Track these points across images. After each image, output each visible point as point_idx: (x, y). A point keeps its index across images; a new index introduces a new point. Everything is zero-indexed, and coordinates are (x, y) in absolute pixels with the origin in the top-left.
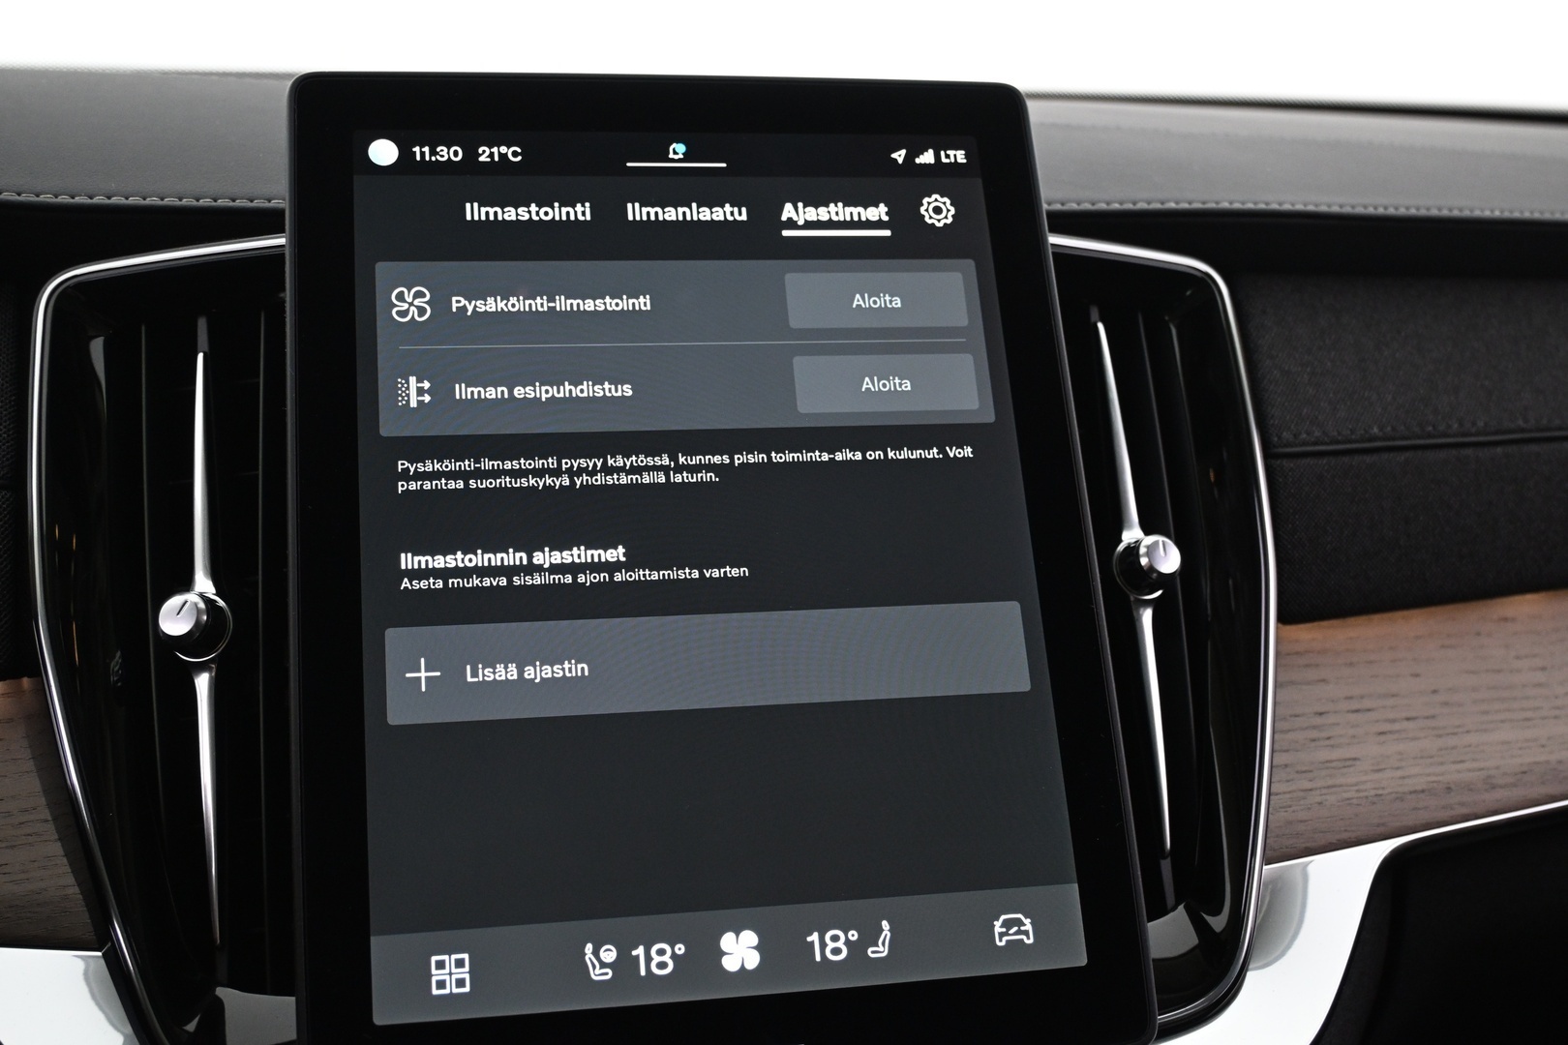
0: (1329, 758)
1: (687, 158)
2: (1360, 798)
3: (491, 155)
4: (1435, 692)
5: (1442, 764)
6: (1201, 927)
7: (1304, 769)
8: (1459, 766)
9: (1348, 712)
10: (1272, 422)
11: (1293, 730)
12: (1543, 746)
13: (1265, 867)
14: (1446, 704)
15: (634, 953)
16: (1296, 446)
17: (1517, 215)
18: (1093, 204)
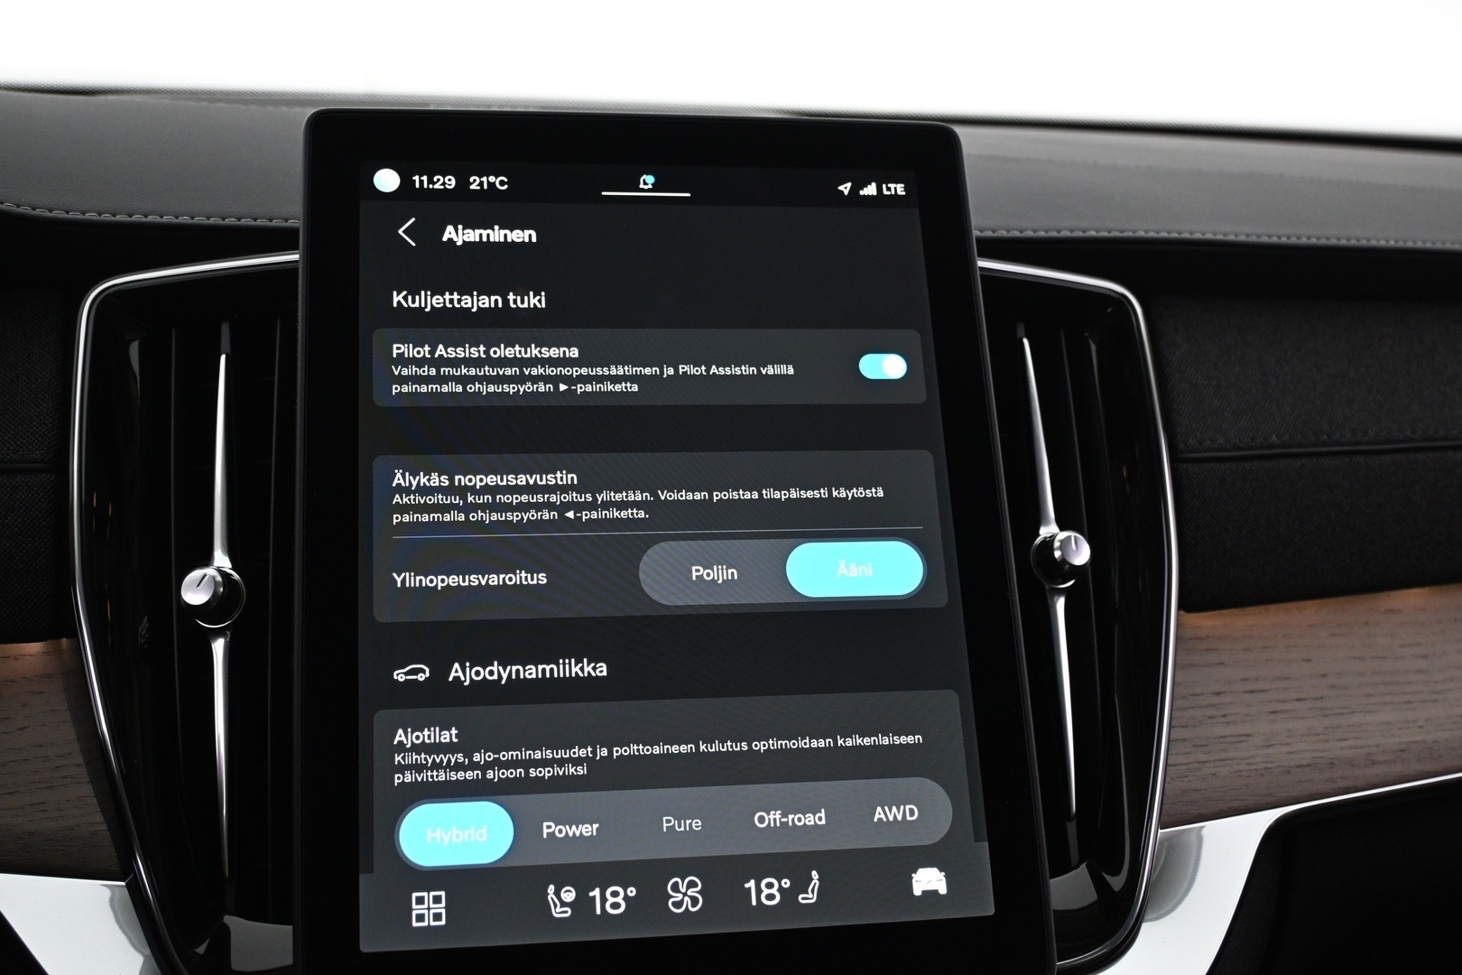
0: (1223, 734)
1: (655, 188)
2: (1251, 770)
3: (481, 184)
4: (1324, 676)
5: (1327, 741)
6: (1101, 885)
7: (1200, 743)
8: (1343, 744)
9: (1244, 692)
10: (1179, 429)
11: (1193, 708)
12: (1421, 727)
13: (1160, 831)
14: (1333, 687)
15: (591, 894)
16: (1201, 452)
17: (1410, 244)
18: (1021, 232)
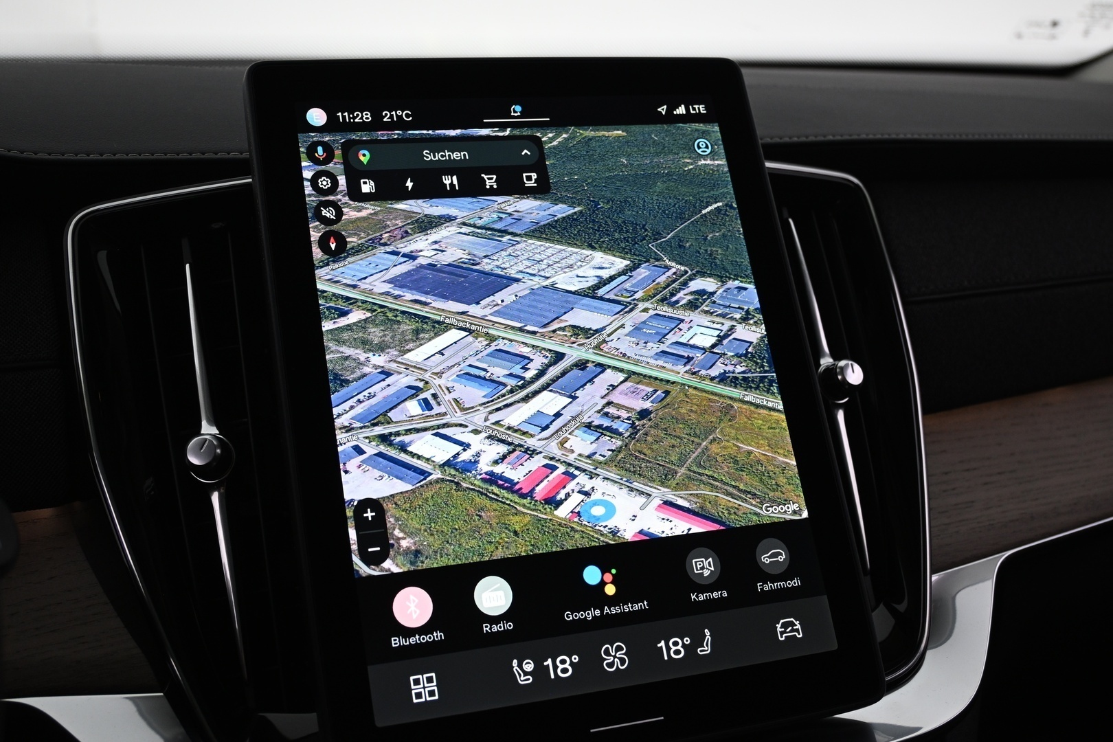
0: (957, 502)
1: (523, 115)
2: (980, 527)
3: (391, 117)
4: (1012, 454)
5: (1026, 501)
6: (895, 613)
8: (1036, 502)
9: (963, 471)
12: (1084, 486)
13: (932, 576)
14: (1021, 462)
15: (545, 664)
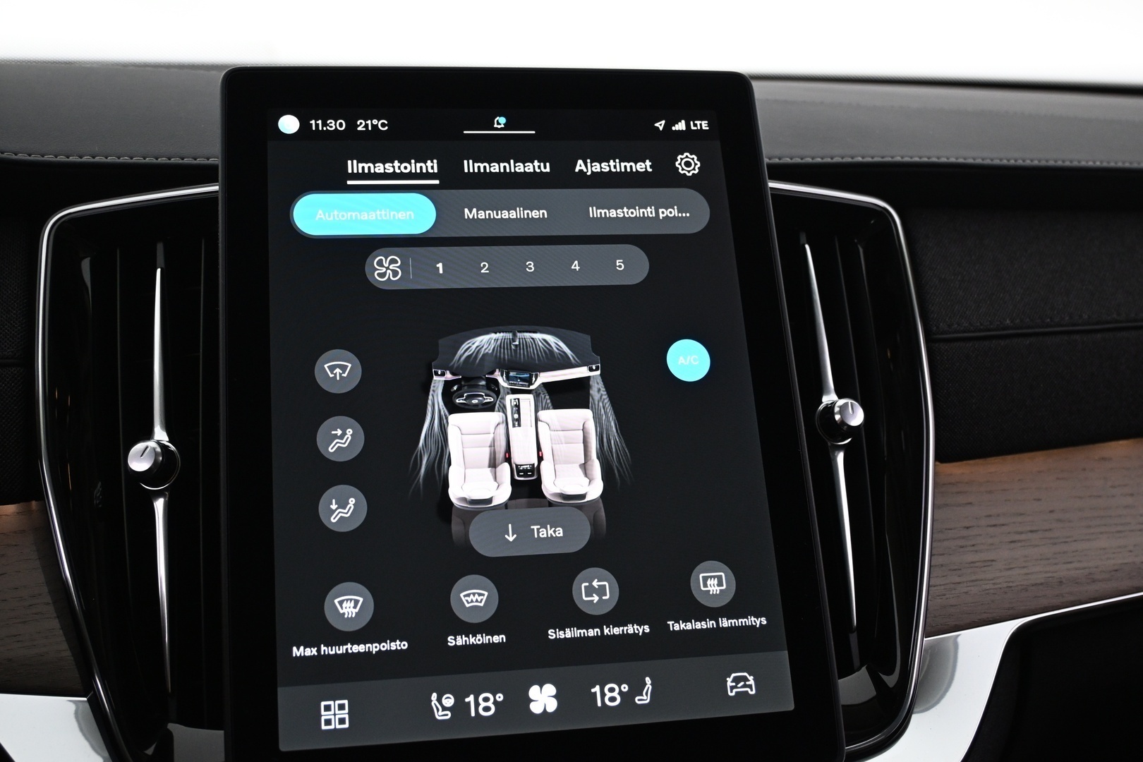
0: (974, 560)
2: (996, 589)
3: (366, 126)
4: (1051, 512)
5: (1056, 564)
6: (878, 683)
7: (956, 567)
8: (1069, 566)
9: (988, 526)
10: (932, 315)
11: (948, 540)
12: (1131, 551)
13: (925, 639)
14: (1059, 520)
15: (467, 700)
16: (950, 333)
17: (1112, 165)
18: (802, 159)
